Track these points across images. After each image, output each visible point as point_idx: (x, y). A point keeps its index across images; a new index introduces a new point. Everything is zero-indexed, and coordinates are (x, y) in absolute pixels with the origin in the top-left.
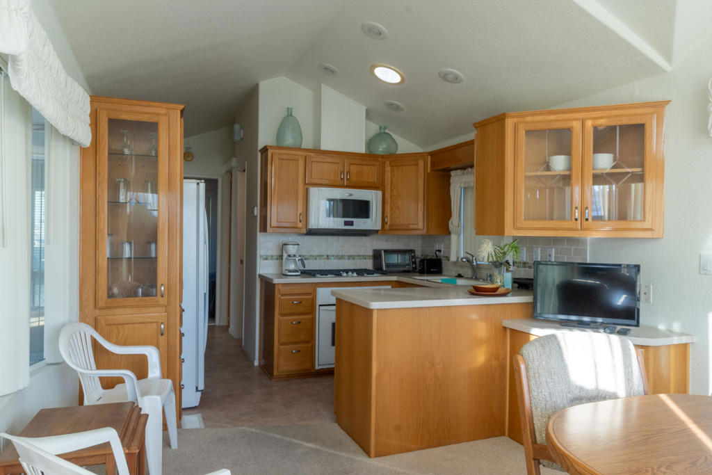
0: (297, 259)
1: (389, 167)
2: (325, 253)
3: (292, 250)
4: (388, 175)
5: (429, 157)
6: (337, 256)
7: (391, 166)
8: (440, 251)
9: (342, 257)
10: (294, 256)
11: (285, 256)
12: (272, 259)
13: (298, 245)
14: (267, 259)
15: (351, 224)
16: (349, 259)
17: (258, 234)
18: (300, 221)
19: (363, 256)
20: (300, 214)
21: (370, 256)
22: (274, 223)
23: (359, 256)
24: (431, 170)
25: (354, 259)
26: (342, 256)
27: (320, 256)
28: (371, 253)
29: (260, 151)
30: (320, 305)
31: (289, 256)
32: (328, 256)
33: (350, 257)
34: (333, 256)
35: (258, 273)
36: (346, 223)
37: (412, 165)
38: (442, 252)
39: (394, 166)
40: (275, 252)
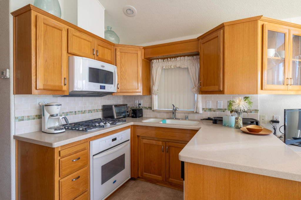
0: (61, 118)
1: (119, 52)
2: (74, 111)
3: (55, 110)
4: (118, 58)
5: (143, 49)
6: (82, 111)
7: (120, 52)
8: (140, 104)
10: (57, 115)
11: (47, 115)
12: (29, 119)
13: (61, 105)
14: (23, 120)
16: (89, 113)
17: (12, 96)
18: (65, 85)
19: (97, 110)
20: (65, 78)
21: (100, 109)
22: (40, 85)
23: (94, 110)
24: (144, 58)
25: (92, 112)
26: (85, 111)
27: (70, 112)
28: (101, 108)
30: (93, 156)
31: (52, 116)
32: (75, 112)
33: (90, 111)
34: (79, 111)
35: (13, 134)
36: (102, 87)
37: (134, 53)
38: (142, 105)
39: (122, 52)
40: (34, 112)
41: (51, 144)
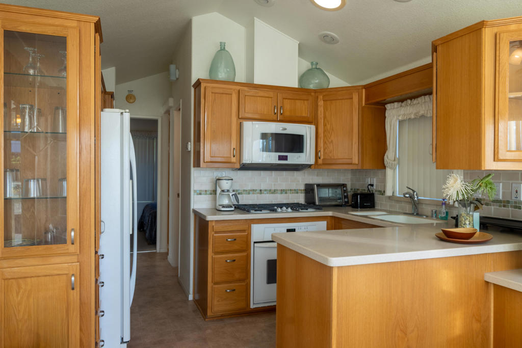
0: (231, 194)
1: (322, 102)
2: (258, 189)
3: (225, 185)
4: (321, 110)
5: (364, 90)
6: (270, 190)
7: (324, 100)
8: (372, 185)
9: (275, 192)
10: (228, 191)
11: (219, 191)
12: (206, 194)
13: (232, 180)
14: (200, 194)
15: (285, 158)
16: (281, 193)
17: (192, 169)
18: (234, 156)
19: (295, 190)
20: (234, 149)
21: (301, 190)
22: (207, 158)
23: (291, 190)
24: (365, 104)
25: (286, 193)
26: (275, 190)
27: (253, 190)
28: (303, 188)
29: (193, 86)
30: (255, 243)
31: (223, 191)
32: (261, 190)
33: (282, 191)
34: (265, 190)
35: (192, 207)
36: (280, 158)
37: (347, 99)
39: (326, 101)
40: (209, 187)
41: (205, 217)
